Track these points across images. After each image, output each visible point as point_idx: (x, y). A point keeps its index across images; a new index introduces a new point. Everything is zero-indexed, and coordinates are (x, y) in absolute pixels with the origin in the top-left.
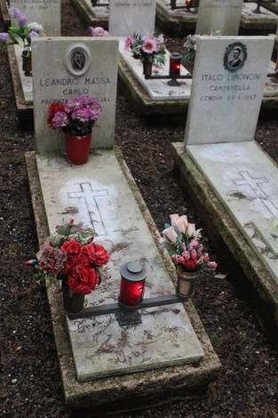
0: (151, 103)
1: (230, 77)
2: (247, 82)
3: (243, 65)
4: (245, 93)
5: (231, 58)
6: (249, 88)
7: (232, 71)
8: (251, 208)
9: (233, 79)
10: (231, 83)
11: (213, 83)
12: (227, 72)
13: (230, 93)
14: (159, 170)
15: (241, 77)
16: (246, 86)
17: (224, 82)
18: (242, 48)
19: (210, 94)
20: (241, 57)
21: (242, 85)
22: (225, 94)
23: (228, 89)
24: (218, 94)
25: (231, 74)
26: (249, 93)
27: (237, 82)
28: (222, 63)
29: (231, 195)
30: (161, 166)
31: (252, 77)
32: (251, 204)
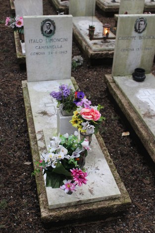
0: (21, 57)
1: (48, 41)
2: (60, 44)
3: (54, 33)
4: (59, 50)
5: (45, 29)
6: (61, 47)
7: (47, 37)
8: (48, 121)
9: (50, 42)
10: (49, 44)
11: (37, 44)
12: (45, 38)
13: (50, 50)
14: (17, 97)
15: (55, 40)
16: (59, 46)
17: (44, 44)
18: (52, 23)
19: (36, 51)
20: (52, 28)
21: (56, 45)
22: (47, 51)
23: (48, 48)
24: (42, 51)
25: (48, 39)
26: (62, 50)
27: (52, 44)
28: (41, 33)
29: (39, 113)
30: (19, 94)
31: (62, 40)
32: (49, 119)
